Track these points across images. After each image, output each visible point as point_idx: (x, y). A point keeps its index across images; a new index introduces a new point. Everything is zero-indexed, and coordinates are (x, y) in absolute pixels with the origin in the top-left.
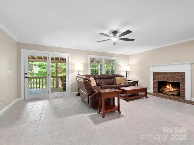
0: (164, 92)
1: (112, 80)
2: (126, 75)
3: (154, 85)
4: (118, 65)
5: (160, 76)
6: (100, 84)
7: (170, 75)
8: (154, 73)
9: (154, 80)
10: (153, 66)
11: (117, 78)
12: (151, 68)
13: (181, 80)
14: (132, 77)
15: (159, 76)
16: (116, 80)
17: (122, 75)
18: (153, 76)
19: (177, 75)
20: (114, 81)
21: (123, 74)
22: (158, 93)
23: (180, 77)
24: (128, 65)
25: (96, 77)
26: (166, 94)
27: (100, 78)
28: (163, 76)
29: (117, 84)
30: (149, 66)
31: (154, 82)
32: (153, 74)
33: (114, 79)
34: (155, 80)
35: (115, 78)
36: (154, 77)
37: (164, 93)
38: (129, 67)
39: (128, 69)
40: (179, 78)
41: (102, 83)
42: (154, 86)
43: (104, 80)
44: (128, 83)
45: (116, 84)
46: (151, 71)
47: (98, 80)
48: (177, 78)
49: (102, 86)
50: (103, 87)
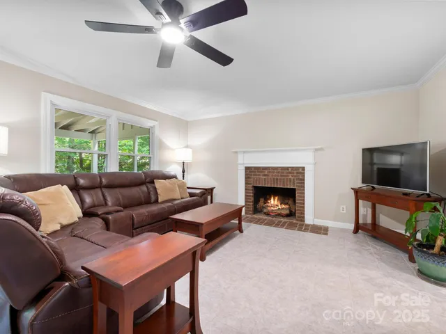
0: (265, 211)
1: (144, 188)
2: (183, 172)
3: (246, 196)
4: (162, 146)
5: (259, 175)
6: (100, 211)
7: (279, 172)
8: (247, 169)
9: (246, 184)
10: (244, 152)
11: (159, 184)
12: (240, 157)
13: (297, 183)
14: (198, 179)
15: (256, 175)
16: (155, 189)
17: (173, 173)
18: (246, 175)
19: (290, 173)
20: (149, 193)
21: (174, 170)
22: (254, 214)
23: (295, 176)
24: (187, 147)
25: (82, 182)
26: (267, 214)
27: (100, 186)
28: (265, 175)
29: (160, 200)
30: (236, 152)
31: (246, 189)
32: (246, 172)
33: (149, 186)
34: (249, 184)
35: (153, 182)
36: (247, 177)
37: (265, 213)
38: (190, 151)
39: (187, 156)
40: (294, 179)
41: (106, 204)
42: (246, 198)
43: (117, 190)
44: (191, 195)
45: (156, 201)
46: (241, 164)
47: (92, 192)
48: (290, 179)
49: (110, 217)
50: (115, 221)
